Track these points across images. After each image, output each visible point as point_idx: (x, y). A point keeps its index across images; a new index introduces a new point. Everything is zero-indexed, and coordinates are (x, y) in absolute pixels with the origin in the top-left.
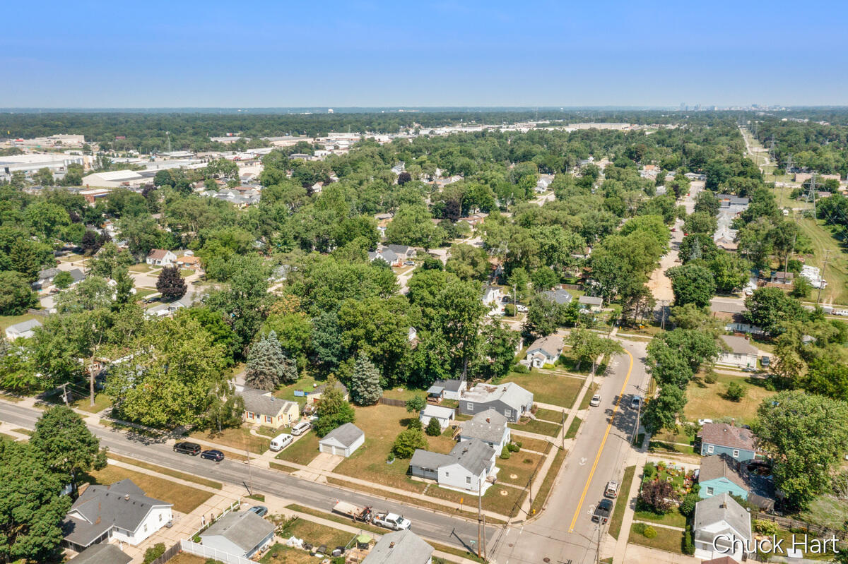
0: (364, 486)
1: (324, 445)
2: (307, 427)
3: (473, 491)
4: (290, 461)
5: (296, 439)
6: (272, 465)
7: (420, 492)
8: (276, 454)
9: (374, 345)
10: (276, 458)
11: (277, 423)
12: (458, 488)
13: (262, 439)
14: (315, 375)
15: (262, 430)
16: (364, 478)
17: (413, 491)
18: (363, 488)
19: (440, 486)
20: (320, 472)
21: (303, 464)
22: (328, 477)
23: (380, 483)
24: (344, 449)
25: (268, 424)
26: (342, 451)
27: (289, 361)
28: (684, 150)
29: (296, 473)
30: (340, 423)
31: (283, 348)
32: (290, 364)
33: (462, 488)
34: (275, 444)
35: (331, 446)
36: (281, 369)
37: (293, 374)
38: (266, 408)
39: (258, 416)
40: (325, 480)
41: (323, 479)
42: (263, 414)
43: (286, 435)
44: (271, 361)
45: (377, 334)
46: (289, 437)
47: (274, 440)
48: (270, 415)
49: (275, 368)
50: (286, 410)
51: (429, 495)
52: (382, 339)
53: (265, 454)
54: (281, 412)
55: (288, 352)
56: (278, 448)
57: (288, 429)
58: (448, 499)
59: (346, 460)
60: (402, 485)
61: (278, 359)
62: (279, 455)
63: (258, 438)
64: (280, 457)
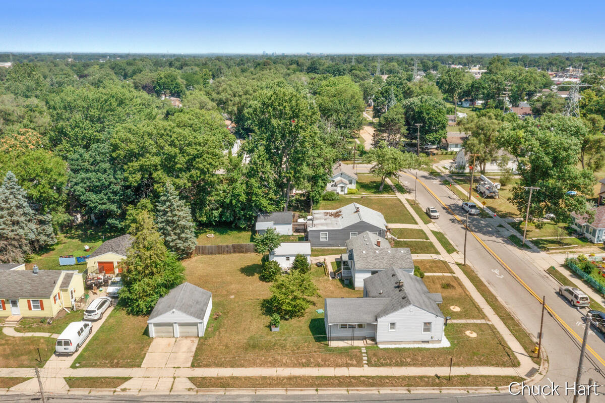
0: (264, 378)
1: (156, 325)
2: (107, 304)
3: (433, 342)
4: (104, 366)
5: (96, 326)
6: (72, 382)
7: (359, 364)
8: (70, 360)
9: (177, 177)
10: (73, 366)
11: (52, 308)
12: (409, 342)
13: (33, 340)
14: (79, 237)
15: (25, 324)
16: (253, 364)
17: (347, 365)
18: (265, 382)
19: (381, 346)
20: (171, 372)
21: (132, 366)
22: (191, 379)
23: (286, 365)
24: (196, 324)
25: (36, 312)
26: (194, 328)
27: (41, 217)
28: (298, 63)
29: (125, 385)
30: (170, 286)
31: (29, 198)
32: (41, 222)
33: (415, 342)
34: (67, 343)
35: (171, 325)
36: (30, 230)
37: (48, 236)
38: (28, 287)
39: (14, 303)
40: (190, 385)
41: (183, 386)
42: (23, 297)
43: (81, 324)
44: (15, 218)
45: (181, 160)
46: (86, 326)
47: (63, 336)
48: (38, 297)
49: (22, 228)
50: (66, 284)
51: (376, 365)
52: (189, 166)
53: (48, 364)
54: (56, 290)
55: (39, 204)
56: (71, 348)
57: (74, 314)
58: (408, 365)
59: (203, 342)
60: (325, 360)
61: (25, 214)
62: (76, 361)
63: (23, 339)
64: (81, 362)
